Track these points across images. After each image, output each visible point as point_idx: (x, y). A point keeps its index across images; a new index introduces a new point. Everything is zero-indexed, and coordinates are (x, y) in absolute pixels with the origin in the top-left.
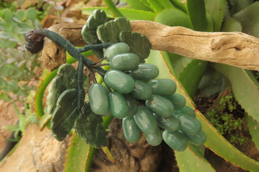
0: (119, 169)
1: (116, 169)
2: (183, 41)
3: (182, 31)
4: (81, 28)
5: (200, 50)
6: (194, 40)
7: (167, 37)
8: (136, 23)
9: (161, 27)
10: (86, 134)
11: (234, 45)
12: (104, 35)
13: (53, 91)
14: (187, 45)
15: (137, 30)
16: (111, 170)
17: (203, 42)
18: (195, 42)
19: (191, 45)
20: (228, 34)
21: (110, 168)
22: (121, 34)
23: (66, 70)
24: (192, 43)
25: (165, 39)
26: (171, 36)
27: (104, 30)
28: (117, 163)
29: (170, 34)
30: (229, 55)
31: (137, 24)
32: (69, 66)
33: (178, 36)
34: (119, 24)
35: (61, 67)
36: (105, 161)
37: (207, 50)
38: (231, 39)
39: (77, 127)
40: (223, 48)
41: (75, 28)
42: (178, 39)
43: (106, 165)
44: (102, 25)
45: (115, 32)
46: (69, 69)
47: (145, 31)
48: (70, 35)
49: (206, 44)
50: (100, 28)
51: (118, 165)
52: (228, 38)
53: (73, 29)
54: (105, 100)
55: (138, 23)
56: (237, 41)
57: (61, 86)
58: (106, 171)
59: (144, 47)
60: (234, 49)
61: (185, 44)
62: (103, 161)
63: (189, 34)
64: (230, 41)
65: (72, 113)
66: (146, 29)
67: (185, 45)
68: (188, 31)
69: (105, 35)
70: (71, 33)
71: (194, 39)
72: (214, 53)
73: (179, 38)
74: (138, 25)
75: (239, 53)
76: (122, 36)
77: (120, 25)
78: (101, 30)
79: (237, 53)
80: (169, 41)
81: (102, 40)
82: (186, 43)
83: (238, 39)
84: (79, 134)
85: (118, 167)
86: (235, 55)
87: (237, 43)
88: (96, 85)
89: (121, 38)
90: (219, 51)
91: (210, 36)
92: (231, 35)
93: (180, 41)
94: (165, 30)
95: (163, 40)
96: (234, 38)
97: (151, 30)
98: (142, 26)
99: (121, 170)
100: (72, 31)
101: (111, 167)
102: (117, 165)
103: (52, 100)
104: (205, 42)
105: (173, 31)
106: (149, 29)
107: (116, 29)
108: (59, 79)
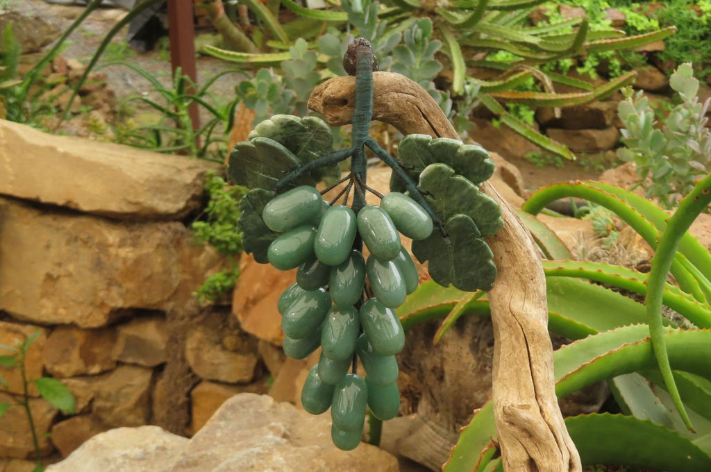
0: (474, 371)
1: (471, 365)
2: (514, 348)
3: (533, 340)
4: (439, 137)
5: (505, 388)
6: (520, 369)
7: (510, 315)
8: (520, 244)
9: (532, 296)
10: (250, 216)
11: (536, 456)
12: (433, 181)
13: (276, 124)
14: (507, 359)
15: (506, 251)
16: (467, 357)
17: (523, 388)
18: (518, 372)
19: (510, 367)
20: (555, 436)
21: (468, 354)
22: (461, 216)
23: (317, 131)
24: (515, 367)
25: (505, 312)
26: (514, 320)
27: (445, 178)
28: (481, 363)
29: (517, 317)
30: (510, 449)
31: (519, 248)
32: (325, 132)
33: (520, 334)
34: (480, 205)
35: (315, 119)
36: (476, 340)
37: (506, 400)
38: (545, 445)
39: (251, 194)
40: (517, 431)
41: (433, 124)
42: (513, 337)
43: (470, 345)
44: (452, 171)
45: (460, 204)
46: (322, 135)
47: (510, 268)
48: (409, 119)
49: (520, 396)
50: (440, 168)
51: (479, 367)
52: (543, 437)
53: (428, 121)
54: (286, 219)
55: (521, 248)
56: (545, 459)
57: (293, 136)
58: (461, 348)
59: (472, 273)
60: (525, 457)
61: (509, 354)
62: (475, 337)
63: (531, 355)
64: (540, 443)
65: (274, 178)
66: (516, 268)
67: (506, 356)
68: (538, 352)
69: (435, 183)
70: (414, 120)
71: (523, 369)
72: (500, 416)
73: (517, 338)
74: (517, 249)
75: (522, 469)
76: (457, 218)
77: (480, 208)
78: (439, 171)
79: (519, 465)
80: (505, 319)
81: (420, 181)
82: (512, 356)
83: (550, 461)
84: (241, 204)
85: (475, 367)
86: (514, 462)
87: (541, 460)
88: (315, 197)
89: (452, 219)
90: (507, 424)
91: (542, 400)
92: (557, 443)
93: (512, 342)
94: (526, 305)
95: (503, 308)
96: (549, 450)
97: (517, 278)
98: (518, 258)
99: (474, 374)
100: (421, 120)
101: (470, 355)
102: (478, 364)
103: (264, 129)
104: (523, 393)
105: (528, 322)
106: (516, 273)
107: (466, 203)
108: (297, 125)
